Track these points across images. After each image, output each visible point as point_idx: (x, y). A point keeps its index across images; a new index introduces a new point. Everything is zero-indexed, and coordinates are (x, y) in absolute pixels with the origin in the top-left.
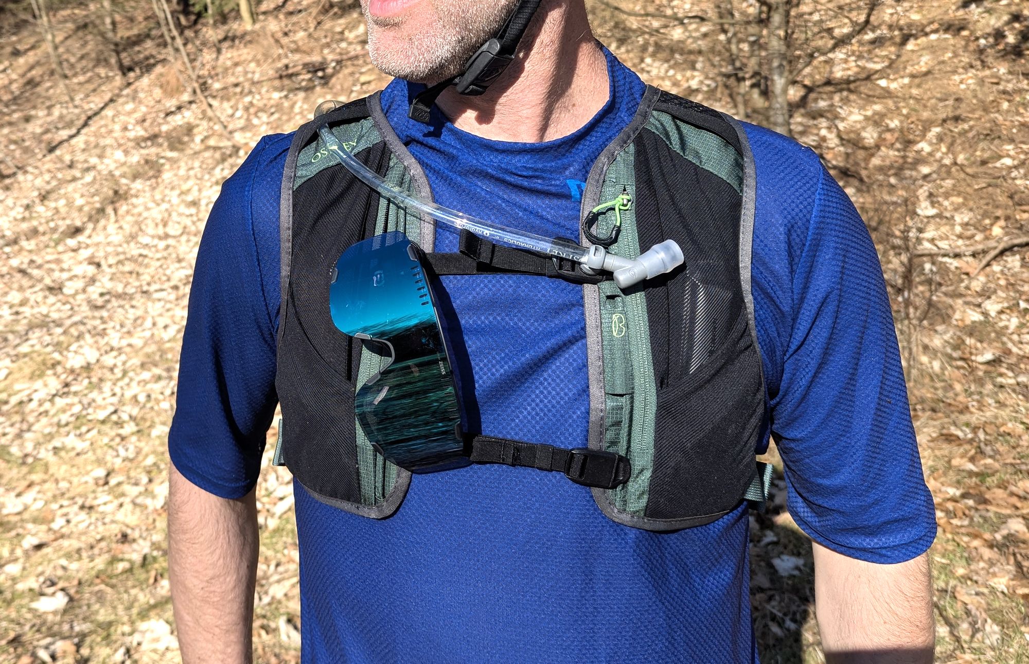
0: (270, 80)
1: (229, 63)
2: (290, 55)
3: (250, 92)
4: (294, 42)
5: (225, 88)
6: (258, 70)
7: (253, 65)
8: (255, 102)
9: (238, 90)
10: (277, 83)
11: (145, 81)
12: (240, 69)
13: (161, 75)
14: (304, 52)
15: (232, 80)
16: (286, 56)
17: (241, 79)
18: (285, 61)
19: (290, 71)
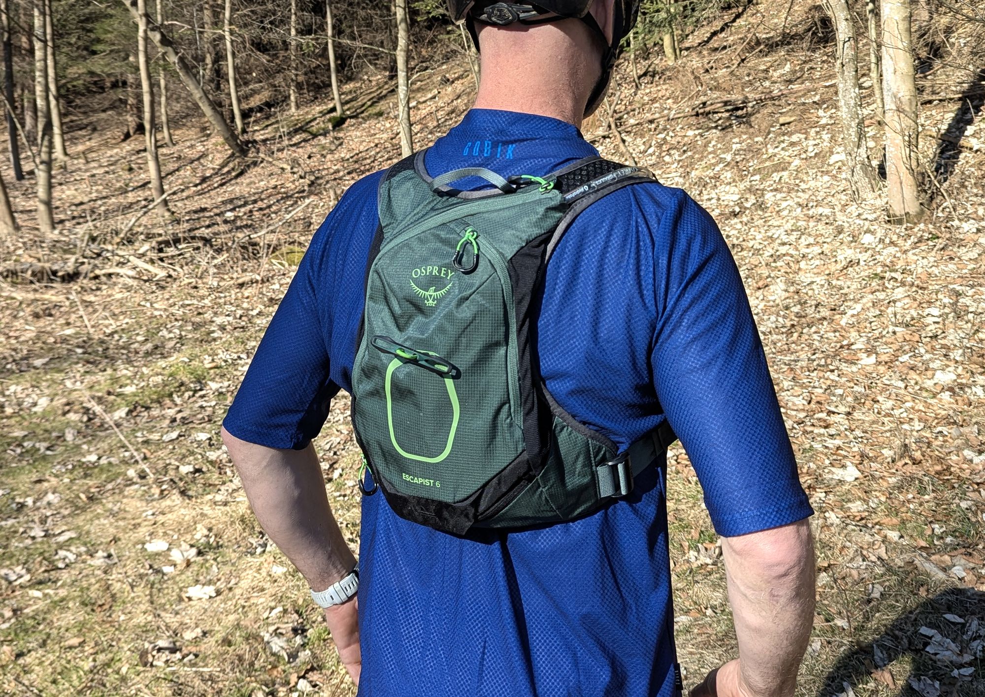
4: (715, 79)
6: (675, 106)
7: (670, 102)
8: (668, 138)
9: (653, 126)
10: (693, 120)
18: (703, 98)
19: (707, 109)
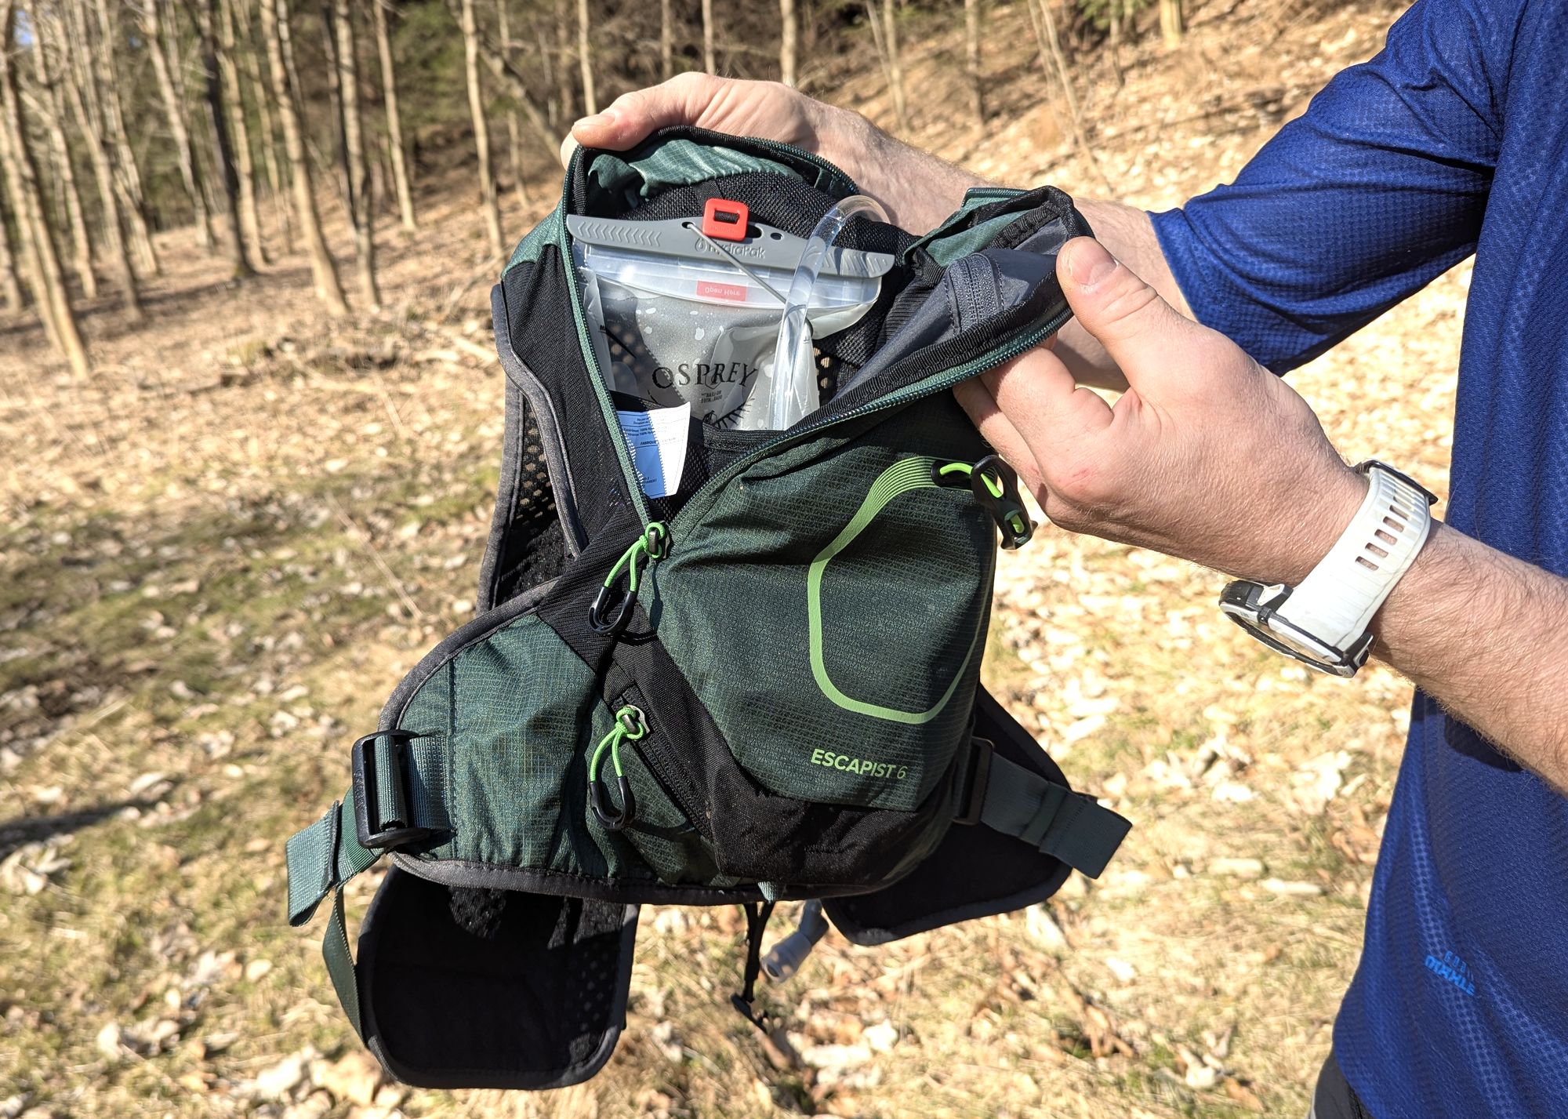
0: (1191, 120)
1: (1132, 99)
2: (1226, 82)
3: (1158, 140)
4: (1238, 62)
5: (1121, 135)
6: (1175, 106)
7: (1167, 100)
8: (1162, 153)
9: (1140, 136)
11: (1013, 129)
12: (1147, 107)
13: (1035, 121)
14: (1250, 76)
15: (1134, 122)
16: (1220, 84)
17: (1147, 121)
18: (1217, 91)
19: (1223, 106)
